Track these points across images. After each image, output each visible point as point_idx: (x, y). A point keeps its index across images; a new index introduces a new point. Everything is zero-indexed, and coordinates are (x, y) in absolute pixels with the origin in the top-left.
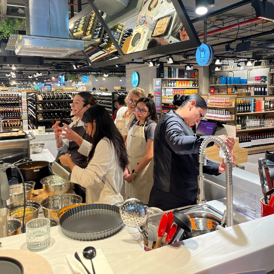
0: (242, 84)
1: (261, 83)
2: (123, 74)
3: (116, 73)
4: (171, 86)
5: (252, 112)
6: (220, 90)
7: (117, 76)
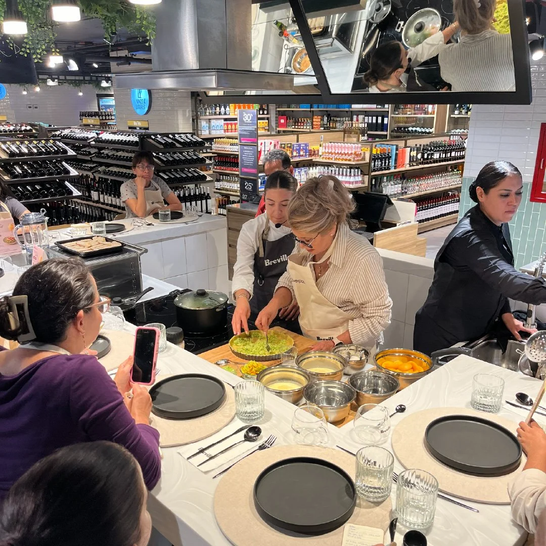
0: (342, 108)
1: (377, 108)
2: (84, 78)
3: (68, 78)
4: (220, 114)
5: (392, 170)
6: (298, 119)
7: (70, 84)
